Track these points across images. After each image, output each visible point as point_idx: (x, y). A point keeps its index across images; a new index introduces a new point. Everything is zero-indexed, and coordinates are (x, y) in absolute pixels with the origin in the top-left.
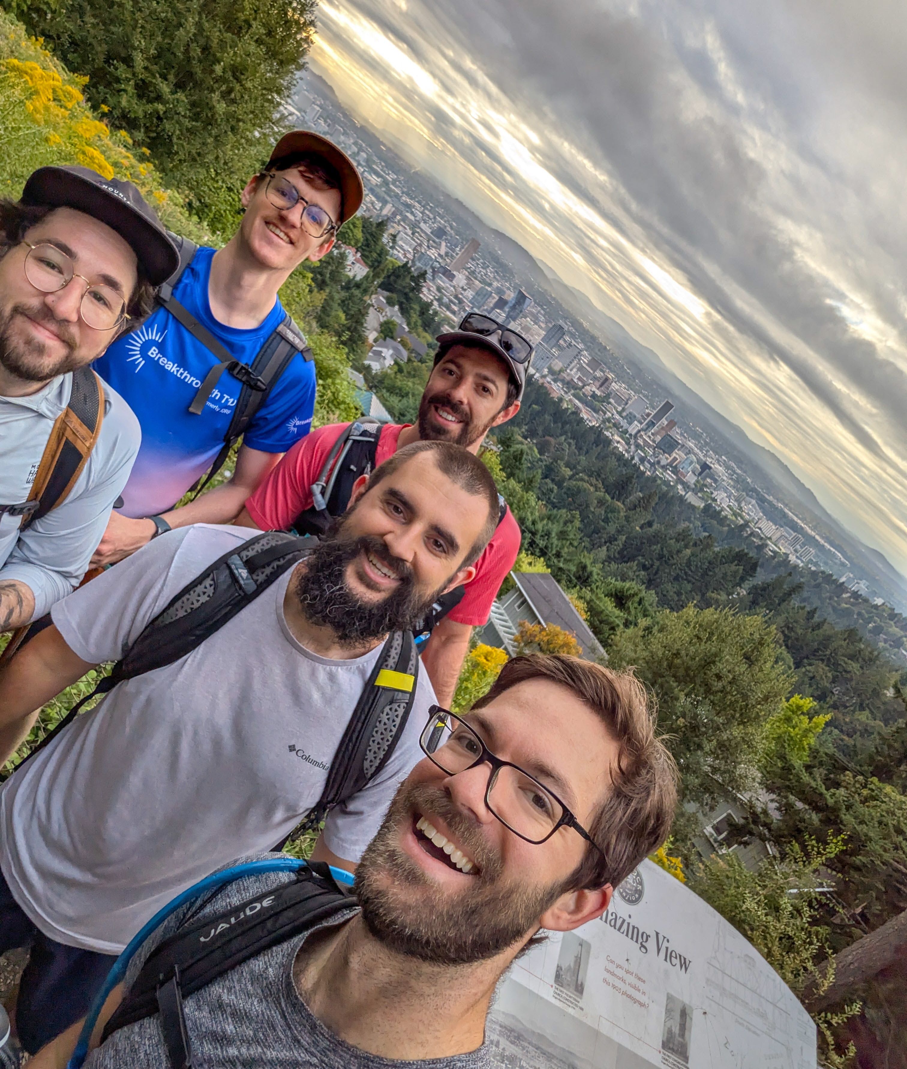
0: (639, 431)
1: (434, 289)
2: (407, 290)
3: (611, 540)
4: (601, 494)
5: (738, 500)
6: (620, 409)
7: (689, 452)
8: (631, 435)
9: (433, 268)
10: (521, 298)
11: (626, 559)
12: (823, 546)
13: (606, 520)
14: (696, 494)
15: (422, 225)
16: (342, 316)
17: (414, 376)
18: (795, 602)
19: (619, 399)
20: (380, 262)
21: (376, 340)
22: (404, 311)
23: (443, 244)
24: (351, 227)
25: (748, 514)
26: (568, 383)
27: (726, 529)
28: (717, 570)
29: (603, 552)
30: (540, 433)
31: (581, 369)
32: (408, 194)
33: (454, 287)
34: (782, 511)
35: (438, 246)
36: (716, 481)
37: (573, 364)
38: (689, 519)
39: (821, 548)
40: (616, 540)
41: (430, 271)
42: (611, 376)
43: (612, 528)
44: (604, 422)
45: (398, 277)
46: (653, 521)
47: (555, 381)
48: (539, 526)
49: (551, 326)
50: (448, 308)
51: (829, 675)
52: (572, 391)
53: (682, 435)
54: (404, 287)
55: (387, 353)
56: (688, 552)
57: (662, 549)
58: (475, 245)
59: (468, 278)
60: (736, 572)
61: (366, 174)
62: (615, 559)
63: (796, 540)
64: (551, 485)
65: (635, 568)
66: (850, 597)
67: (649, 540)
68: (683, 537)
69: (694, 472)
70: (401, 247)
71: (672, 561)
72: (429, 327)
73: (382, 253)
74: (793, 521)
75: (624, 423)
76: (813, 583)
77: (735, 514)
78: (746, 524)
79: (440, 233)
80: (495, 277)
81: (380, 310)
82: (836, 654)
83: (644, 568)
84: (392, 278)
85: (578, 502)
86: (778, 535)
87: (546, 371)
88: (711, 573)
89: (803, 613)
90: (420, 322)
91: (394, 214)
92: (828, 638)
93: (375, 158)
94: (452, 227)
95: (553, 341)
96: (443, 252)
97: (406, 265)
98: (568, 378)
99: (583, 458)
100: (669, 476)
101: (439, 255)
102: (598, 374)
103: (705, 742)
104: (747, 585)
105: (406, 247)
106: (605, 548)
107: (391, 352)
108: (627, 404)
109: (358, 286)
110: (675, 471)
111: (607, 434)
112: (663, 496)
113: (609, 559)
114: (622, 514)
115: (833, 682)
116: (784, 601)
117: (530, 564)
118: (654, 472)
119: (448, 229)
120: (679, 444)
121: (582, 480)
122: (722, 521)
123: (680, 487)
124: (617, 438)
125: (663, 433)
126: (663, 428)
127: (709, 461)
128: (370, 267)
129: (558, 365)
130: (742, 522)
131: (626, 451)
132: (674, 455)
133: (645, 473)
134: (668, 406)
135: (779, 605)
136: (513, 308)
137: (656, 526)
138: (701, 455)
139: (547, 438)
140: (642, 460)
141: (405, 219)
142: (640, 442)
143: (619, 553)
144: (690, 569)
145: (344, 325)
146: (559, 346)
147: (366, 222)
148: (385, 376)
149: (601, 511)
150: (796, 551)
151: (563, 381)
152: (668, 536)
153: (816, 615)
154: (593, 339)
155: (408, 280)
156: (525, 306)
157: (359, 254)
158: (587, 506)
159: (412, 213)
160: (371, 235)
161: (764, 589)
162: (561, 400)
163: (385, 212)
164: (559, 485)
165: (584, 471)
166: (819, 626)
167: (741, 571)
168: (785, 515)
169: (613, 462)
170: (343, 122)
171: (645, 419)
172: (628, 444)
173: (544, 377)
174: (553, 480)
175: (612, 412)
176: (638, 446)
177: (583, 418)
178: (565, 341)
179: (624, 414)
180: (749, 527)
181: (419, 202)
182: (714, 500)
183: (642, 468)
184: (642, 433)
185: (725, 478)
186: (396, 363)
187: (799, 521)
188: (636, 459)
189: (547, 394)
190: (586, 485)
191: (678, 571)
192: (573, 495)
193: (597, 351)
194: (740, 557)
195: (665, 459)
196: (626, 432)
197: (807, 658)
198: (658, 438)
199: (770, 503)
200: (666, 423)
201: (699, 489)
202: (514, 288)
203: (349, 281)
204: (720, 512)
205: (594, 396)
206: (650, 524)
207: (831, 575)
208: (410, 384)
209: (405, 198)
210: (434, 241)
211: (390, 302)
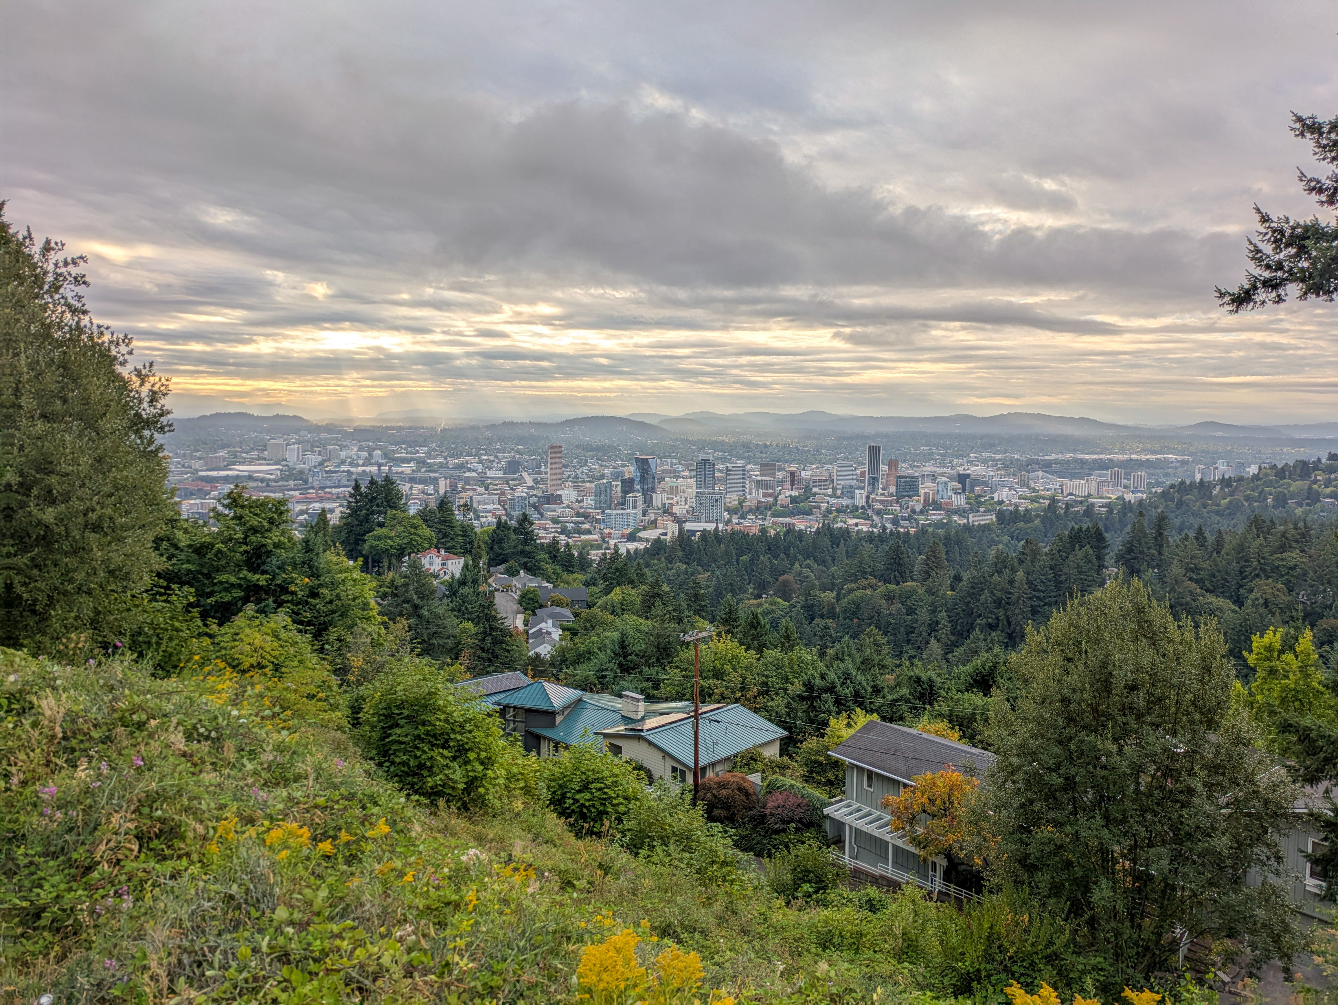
0: (868, 497)
1: (550, 525)
2: (520, 547)
3: (933, 627)
4: (882, 589)
5: (1023, 484)
6: (830, 491)
7: (934, 477)
8: (862, 507)
9: (534, 506)
10: (643, 465)
11: (965, 634)
12: (1148, 460)
13: (911, 611)
14: (978, 511)
15: (490, 473)
16: (469, 625)
17: (593, 627)
18: (1173, 538)
19: (821, 483)
20: (471, 542)
21: (526, 623)
22: (533, 570)
23: (525, 475)
24: (412, 530)
25: (1048, 490)
26: (758, 508)
27: (1037, 521)
28: (1066, 570)
29: (935, 648)
30: (770, 579)
31: (758, 485)
32: (452, 456)
33: (568, 507)
34: (1076, 460)
35: (521, 480)
36: (985, 484)
37: (747, 486)
38: (992, 542)
39: (1147, 464)
40: (937, 623)
41: (531, 512)
42: (793, 467)
43: (923, 615)
44: (825, 517)
45: (501, 541)
46: (959, 573)
47: (743, 517)
48: (831, 676)
49: (694, 468)
50: (579, 532)
51: (1280, 586)
52: (769, 513)
53: (912, 467)
54: (515, 547)
55: (548, 626)
56: (1020, 574)
57: (992, 593)
58: (556, 450)
59: (575, 488)
60: (1087, 555)
61: (394, 469)
62: (955, 644)
63: (1116, 477)
64: (822, 622)
65: (982, 636)
66: (1222, 489)
67: (971, 595)
68: (1001, 564)
69: (956, 493)
70: (485, 511)
71: (1014, 598)
72: (573, 566)
73: (467, 531)
74: (1095, 461)
75: (846, 502)
76: (1172, 505)
77: (1033, 500)
78: (1053, 500)
79: (513, 467)
80: (601, 466)
81: (507, 589)
82: (1264, 558)
83: (992, 627)
84: (496, 548)
85: (865, 616)
86: (1094, 486)
87: (726, 515)
88: (1063, 578)
89: (1192, 544)
90: (558, 569)
91: (453, 485)
92: (1241, 548)
93: (392, 447)
94: (519, 452)
95: (709, 481)
96: (530, 483)
97: (499, 523)
98: (754, 504)
99: (833, 569)
100: (936, 516)
101: (529, 488)
102: (780, 475)
103: (1189, 780)
104: (1110, 559)
105: (490, 507)
106: (933, 641)
107: (550, 622)
108: (832, 481)
109: (463, 583)
110: (937, 506)
111: (839, 525)
112: (947, 541)
113: (949, 649)
114: (921, 591)
115: (1290, 590)
116: (1161, 546)
117: (849, 725)
118: (918, 524)
119: (518, 456)
120: (917, 477)
121: (851, 591)
122: (1027, 516)
123: (955, 518)
124: (852, 522)
125: (893, 480)
126: (888, 476)
127: (961, 470)
128: (464, 554)
129: (733, 500)
130: (1047, 502)
131: (871, 526)
132: (922, 492)
133: (908, 532)
134: (874, 452)
135: (1160, 553)
136: (643, 480)
137: (966, 576)
138: (948, 471)
139: (780, 579)
140: (895, 522)
141: (467, 481)
142: (878, 506)
143: (952, 634)
144: (1039, 591)
145: (477, 634)
146: (719, 480)
147: (425, 516)
148: (562, 651)
149: (897, 606)
150: (1126, 487)
151: (751, 511)
152: (986, 575)
153: (1207, 534)
154: (746, 446)
155: (514, 537)
156: (653, 469)
157: (442, 551)
158: (879, 614)
159: (470, 470)
160: (441, 522)
161: (1130, 550)
162: (763, 530)
163: (442, 491)
164: (832, 615)
165: (846, 581)
166: (1219, 543)
167: (1091, 552)
168: (1082, 462)
169: (868, 548)
170: (332, 439)
171: (864, 481)
172: (868, 518)
173: (729, 522)
174: (822, 616)
175: (825, 499)
176: (879, 513)
177: (801, 530)
178: (720, 471)
179: (839, 493)
180: (1058, 501)
181: (469, 454)
182: (1001, 503)
183: (902, 530)
184: (872, 496)
185: (992, 474)
186: (564, 629)
187: (1101, 456)
188: (889, 526)
189: (745, 536)
190: (859, 593)
191: (1029, 603)
192: (854, 614)
193: (759, 455)
194: (1076, 538)
195: (917, 504)
196: (856, 508)
197: (1241, 586)
198: (893, 489)
199: (1056, 462)
200: (887, 468)
201: (976, 504)
202: (629, 461)
203: (450, 585)
204: (1017, 510)
205: (793, 500)
206: (958, 578)
207: (1183, 483)
208: (595, 639)
209: (452, 462)
210: (513, 480)
211: (512, 573)
